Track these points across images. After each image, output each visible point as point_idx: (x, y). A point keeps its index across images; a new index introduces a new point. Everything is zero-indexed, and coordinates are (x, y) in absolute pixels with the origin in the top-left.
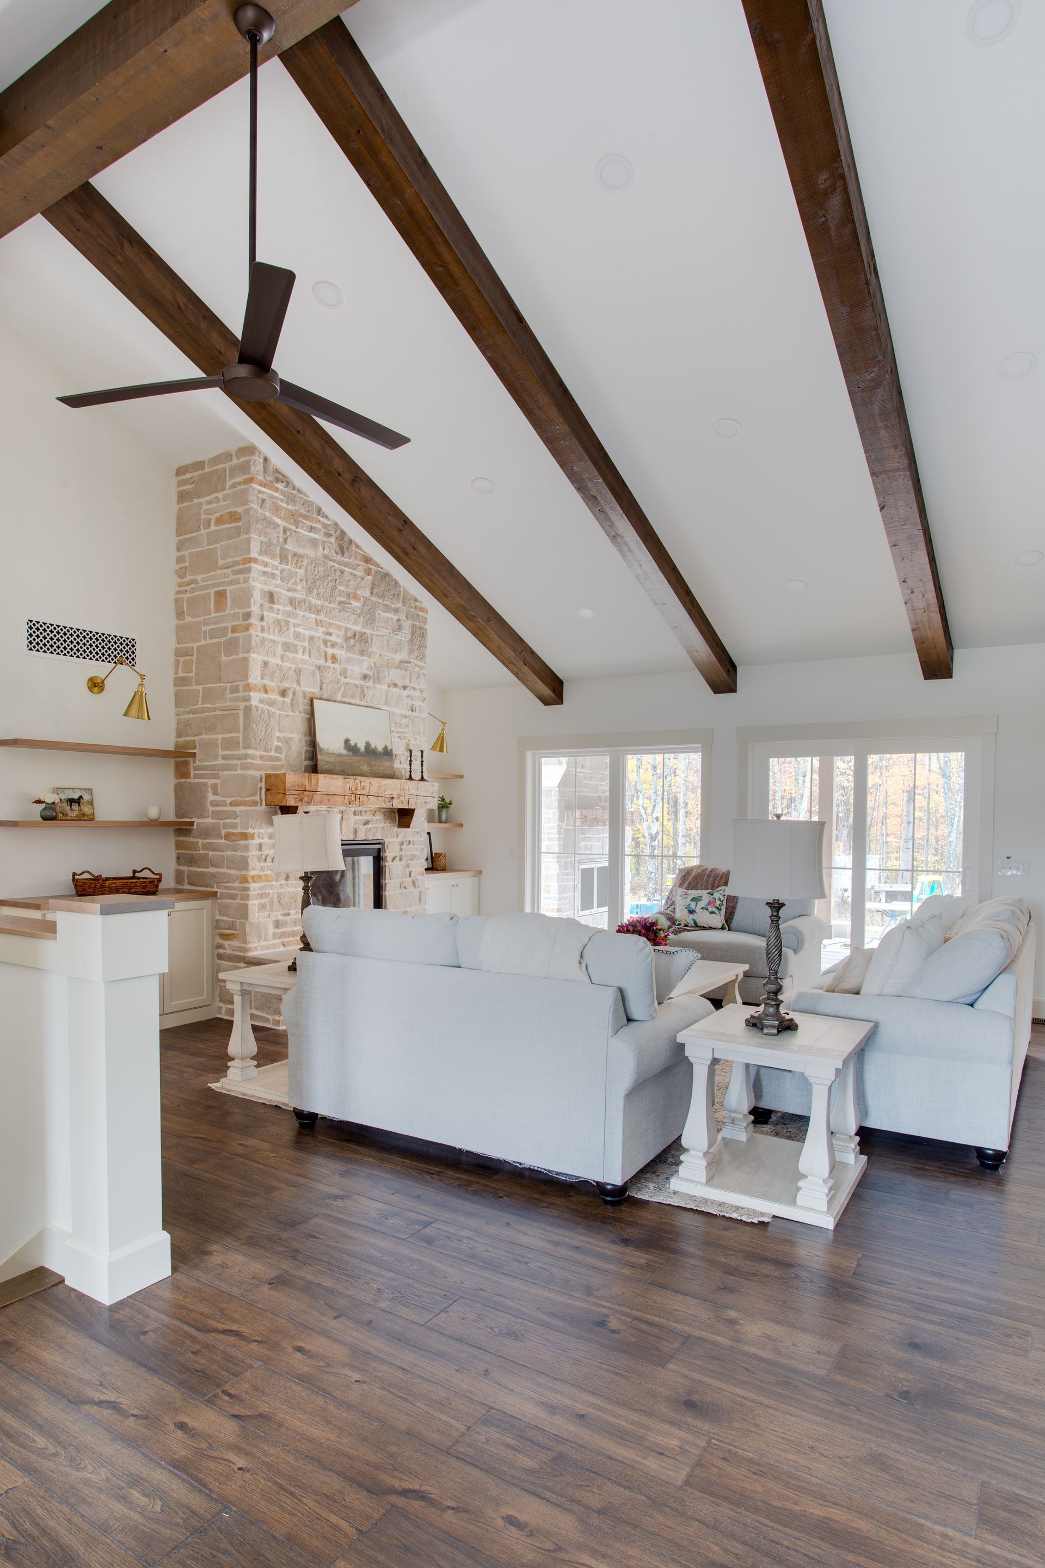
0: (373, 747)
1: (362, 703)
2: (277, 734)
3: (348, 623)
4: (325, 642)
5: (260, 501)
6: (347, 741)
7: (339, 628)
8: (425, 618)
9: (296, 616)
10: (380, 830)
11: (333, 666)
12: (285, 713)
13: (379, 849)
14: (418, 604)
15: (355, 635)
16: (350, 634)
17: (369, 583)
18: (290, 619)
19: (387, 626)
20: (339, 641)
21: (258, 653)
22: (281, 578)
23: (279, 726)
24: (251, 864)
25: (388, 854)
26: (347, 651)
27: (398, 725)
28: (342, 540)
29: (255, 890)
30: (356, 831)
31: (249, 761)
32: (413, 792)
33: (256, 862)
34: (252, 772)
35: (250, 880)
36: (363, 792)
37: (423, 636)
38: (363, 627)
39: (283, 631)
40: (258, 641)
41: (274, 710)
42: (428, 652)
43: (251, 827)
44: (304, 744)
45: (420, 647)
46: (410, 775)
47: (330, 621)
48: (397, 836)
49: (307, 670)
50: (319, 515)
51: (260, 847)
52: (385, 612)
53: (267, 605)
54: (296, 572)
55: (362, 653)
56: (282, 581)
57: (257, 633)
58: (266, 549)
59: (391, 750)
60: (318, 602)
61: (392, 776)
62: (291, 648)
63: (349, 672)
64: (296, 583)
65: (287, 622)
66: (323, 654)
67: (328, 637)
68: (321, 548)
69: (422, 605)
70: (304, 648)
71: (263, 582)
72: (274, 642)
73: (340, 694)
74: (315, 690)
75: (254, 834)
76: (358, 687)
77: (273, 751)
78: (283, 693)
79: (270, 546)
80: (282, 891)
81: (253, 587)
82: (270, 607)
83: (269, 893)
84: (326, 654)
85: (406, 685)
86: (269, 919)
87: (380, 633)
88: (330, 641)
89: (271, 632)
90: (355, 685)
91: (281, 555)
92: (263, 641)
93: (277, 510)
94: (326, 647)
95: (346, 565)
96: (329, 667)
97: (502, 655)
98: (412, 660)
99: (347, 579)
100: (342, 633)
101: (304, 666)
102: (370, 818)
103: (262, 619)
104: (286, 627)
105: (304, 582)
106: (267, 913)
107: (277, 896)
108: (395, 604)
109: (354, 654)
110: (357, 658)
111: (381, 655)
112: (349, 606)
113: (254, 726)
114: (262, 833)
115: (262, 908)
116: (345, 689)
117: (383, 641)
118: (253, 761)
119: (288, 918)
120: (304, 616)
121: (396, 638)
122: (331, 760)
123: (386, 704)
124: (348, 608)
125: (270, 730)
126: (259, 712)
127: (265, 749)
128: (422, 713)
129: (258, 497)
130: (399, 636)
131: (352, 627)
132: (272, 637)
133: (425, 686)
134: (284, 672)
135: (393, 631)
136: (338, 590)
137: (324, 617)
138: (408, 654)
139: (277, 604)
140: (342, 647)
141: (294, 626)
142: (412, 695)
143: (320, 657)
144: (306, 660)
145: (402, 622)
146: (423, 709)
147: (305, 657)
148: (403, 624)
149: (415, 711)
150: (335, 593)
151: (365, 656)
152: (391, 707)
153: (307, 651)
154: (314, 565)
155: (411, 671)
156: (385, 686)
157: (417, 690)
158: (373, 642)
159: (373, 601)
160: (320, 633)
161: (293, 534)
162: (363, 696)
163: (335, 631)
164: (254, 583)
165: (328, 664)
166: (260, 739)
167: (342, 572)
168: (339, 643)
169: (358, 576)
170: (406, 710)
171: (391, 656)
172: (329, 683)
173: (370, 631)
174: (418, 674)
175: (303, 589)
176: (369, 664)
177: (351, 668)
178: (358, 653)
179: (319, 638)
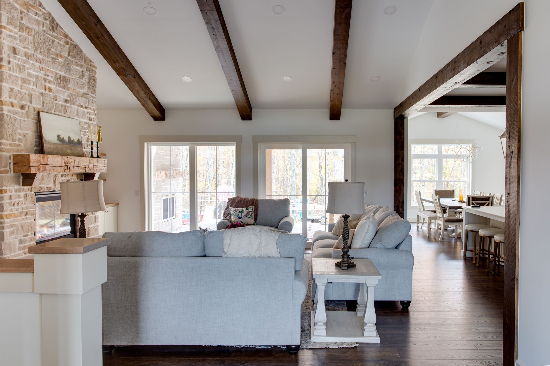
0: (72, 139)
1: (65, 115)
2: (19, 131)
3: (57, 70)
4: (45, 80)
6: (59, 136)
7: (52, 72)
8: (95, 71)
9: (28, 63)
11: (49, 93)
12: (23, 119)
14: (92, 63)
15: (60, 77)
16: (58, 76)
17: (67, 49)
18: (25, 65)
19: (77, 74)
20: (52, 79)
21: (7, 83)
22: (19, 40)
23: (20, 127)
24: (5, 208)
26: (57, 85)
27: (83, 128)
28: (53, 23)
29: (8, 223)
31: (2, 147)
32: (96, 164)
33: (8, 206)
34: (5, 154)
35: (5, 217)
37: (95, 81)
38: (65, 73)
39: (21, 71)
40: (7, 76)
41: (17, 117)
42: (97, 90)
43: (5, 186)
44: (35, 137)
45: (93, 86)
46: (92, 155)
47: (47, 68)
49: (35, 95)
50: (40, 6)
51: (10, 197)
52: (76, 66)
53: (12, 55)
54: (28, 38)
55: (64, 87)
56: (20, 42)
57: (6, 71)
58: (11, 22)
59: (81, 141)
60: (41, 57)
61: (82, 156)
62: (26, 81)
63: (58, 97)
64: (28, 44)
65: (24, 66)
66: (44, 86)
67: (46, 77)
68: (41, 26)
69: (94, 64)
70: (34, 82)
71: (9, 41)
72: (17, 77)
73: (53, 110)
74: (39, 106)
75: (7, 190)
76: (63, 106)
77: (17, 141)
78: (22, 107)
79: (13, 20)
80: (24, 222)
81: (4, 43)
82: (14, 56)
83: (16, 224)
84: (45, 87)
85: (87, 106)
86: (16, 239)
87: (73, 77)
88: (48, 79)
89: (15, 71)
90: (61, 105)
91: (19, 26)
92: (10, 76)
94: (46, 82)
95: (55, 37)
96: (47, 94)
97: (138, 94)
98: (89, 93)
99: (56, 45)
100: (53, 75)
101: (33, 93)
102: (70, 178)
103: (9, 63)
104: (23, 70)
105: (33, 44)
106: (15, 236)
107: (20, 226)
108: (80, 62)
109: (60, 88)
110: (62, 90)
111: (74, 89)
112: (58, 60)
113: (6, 126)
114: (11, 189)
115: (12, 233)
116: (56, 106)
117: (75, 82)
118: (5, 147)
119: (27, 237)
120: (33, 64)
121: (81, 81)
122: (51, 147)
123: (77, 116)
124: (56, 62)
125: (15, 129)
126: (8, 118)
127: (12, 140)
128: (94, 122)
130: (83, 80)
131: (59, 73)
132: (15, 74)
133: (96, 108)
134: (22, 95)
135: (80, 77)
136: (51, 51)
137: (44, 65)
138: (87, 90)
139: (18, 55)
140: (54, 83)
141: (28, 69)
142: (90, 112)
143: (42, 88)
144: (34, 89)
145: (85, 72)
146: (95, 120)
147: (34, 87)
148: (85, 74)
149: (91, 121)
150: (49, 52)
151: (66, 89)
152: (79, 118)
153: (35, 84)
154: (38, 35)
155: (89, 99)
156: (76, 106)
157: (92, 109)
158: (70, 82)
159: (70, 59)
160: (42, 74)
161: (26, 15)
162: (66, 111)
163: (50, 74)
164: (4, 41)
165: (46, 92)
166: (9, 134)
167: (53, 41)
168: (52, 81)
169: (62, 45)
170: (87, 120)
171: (79, 90)
172: (47, 103)
173: (68, 76)
174: (93, 101)
175: (32, 48)
176: (68, 94)
177: (59, 95)
178: (62, 87)
179: (42, 77)
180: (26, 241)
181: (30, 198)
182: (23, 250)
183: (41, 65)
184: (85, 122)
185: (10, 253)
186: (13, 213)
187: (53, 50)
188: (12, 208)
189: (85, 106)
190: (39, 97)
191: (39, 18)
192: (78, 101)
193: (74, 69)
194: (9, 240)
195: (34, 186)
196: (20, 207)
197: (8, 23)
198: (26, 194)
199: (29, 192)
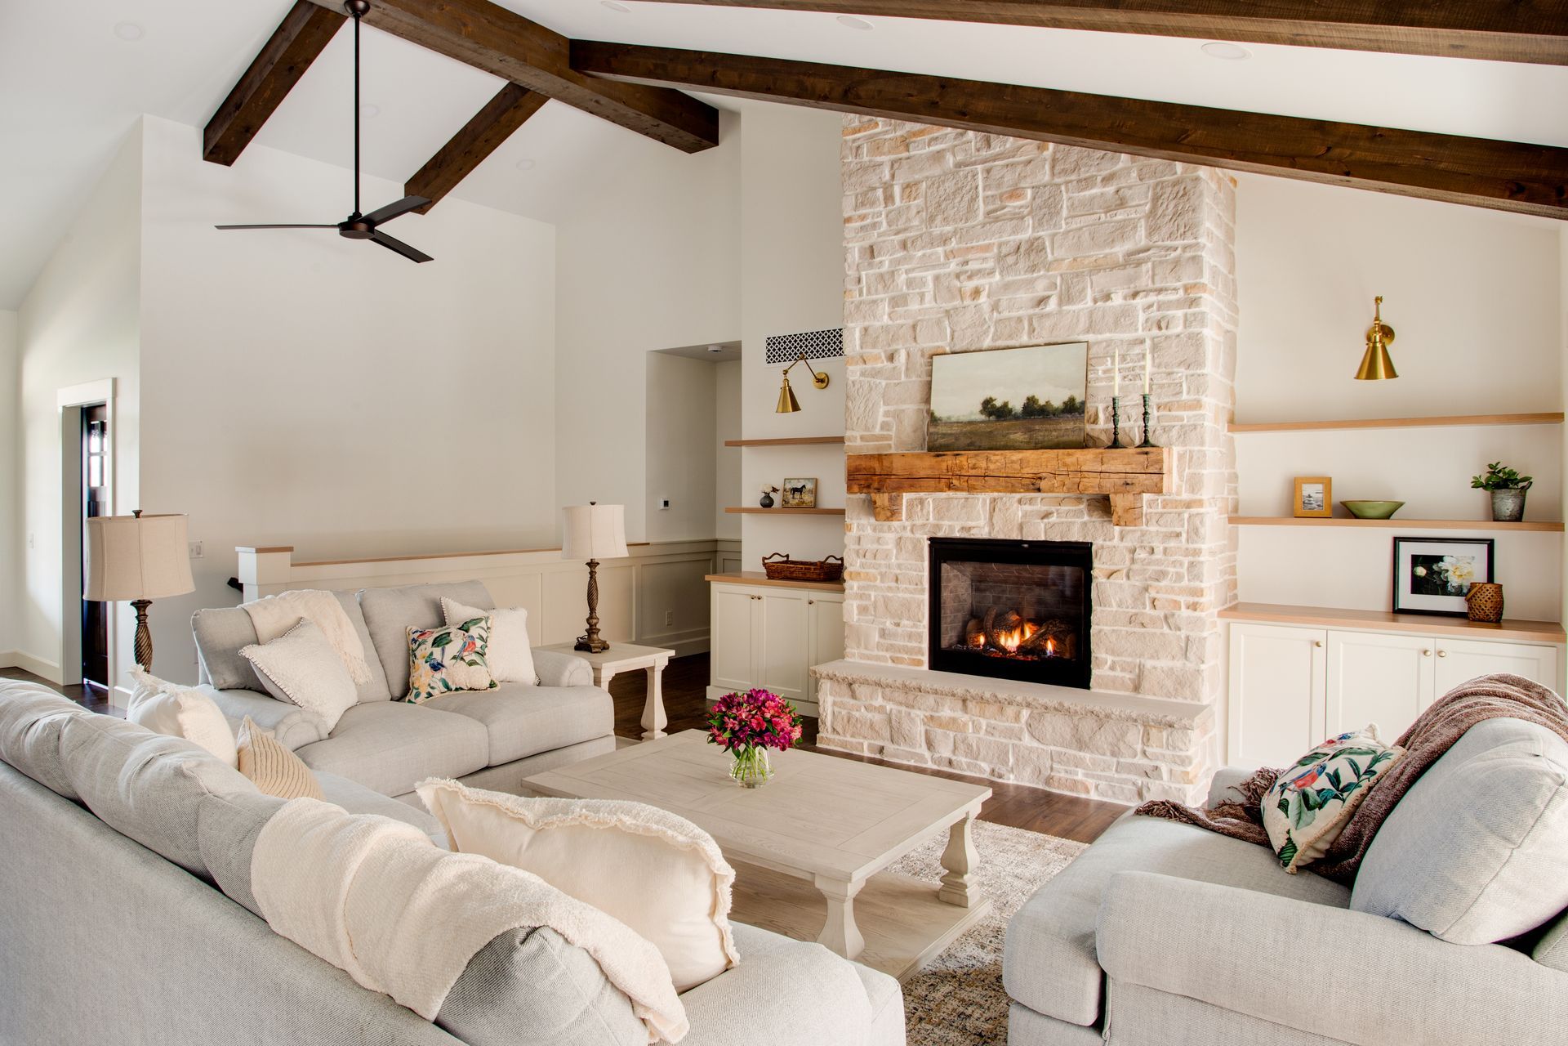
0: (1042, 402)
5: (854, 151)
6: (988, 406)
7: (987, 248)
9: (912, 260)
10: (1075, 529)
11: (975, 302)
12: (896, 381)
13: (1083, 556)
15: (1018, 248)
17: (1049, 160)
19: (1093, 208)
20: (990, 264)
21: (852, 322)
22: (888, 223)
23: (883, 397)
24: (847, 559)
25: (1098, 567)
26: (1001, 273)
29: (856, 588)
30: (1021, 527)
36: (973, 472)
38: (1035, 230)
39: (888, 285)
40: (853, 309)
41: (878, 381)
43: (849, 517)
44: (921, 415)
45: (1177, 214)
46: (1115, 438)
47: (968, 245)
48: (1121, 540)
49: (928, 320)
51: (859, 540)
52: (1083, 190)
55: (1033, 268)
57: (854, 299)
60: (946, 229)
61: (1086, 443)
62: (899, 302)
64: (908, 220)
66: (957, 293)
67: (967, 267)
68: (950, 157)
71: (862, 239)
72: (874, 302)
73: (991, 339)
74: (943, 343)
75: (852, 524)
76: (1021, 321)
77: (877, 430)
78: (892, 358)
79: (866, 195)
81: (848, 249)
83: (870, 595)
84: (960, 291)
85: (1140, 288)
86: (873, 626)
87: (1074, 226)
88: (967, 272)
90: (1016, 319)
91: (885, 197)
92: (860, 306)
93: (878, 148)
94: (960, 282)
95: (995, 158)
96: (964, 307)
98: (1157, 244)
99: (998, 176)
100: (994, 252)
101: (927, 317)
103: (859, 281)
104: (891, 280)
105: (923, 214)
106: (871, 618)
107: (882, 602)
108: (1107, 170)
109: (1016, 275)
110: (1022, 280)
111: (1075, 259)
112: (1003, 212)
114: (864, 525)
115: (863, 609)
116: (996, 330)
118: (850, 444)
119: (899, 630)
120: (924, 255)
121: (1113, 222)
122: (953, 432)
123: (1088, 332)
124: (1004, 214)
125: (870, 406)
126: (856, 387)
127: (866, 429)
128: (1190, 327)
129: (851, 149)
130: (1121, 216)
131: (1012, 238)
132: (874, 297)
133: (1196, 278)
134: (892, 333)
135: (1106, 213)
136: (981, 198)
137: (957, 244)
138: (1146, 237)
139: (878, 257)
140: (991, 273)
141: (907, 272)
142: (1159, 302)
143: (953, 298)
144: (927, 309)
145: (1126, 190)
146: (1192, 318)
147: (927, 305)
148: (1128, 193)
149: (1167, 328)
150: (974, 205)
151: (1039, 271)
152: (1100, 334)
153: (929, 297)
154: (936, 185)
155: (1154, 262)
156: (1087, 303)
157: (1174, 289)
158: (1055, 246)
159: (1056, 185)
160: (953, 266)
161: (904, 162)
162: (1032, 330)
163: (978, 255)
164: (850, 245)
165: (966, 303)
166: (858, 418)
167: (988, 171)
168: (985, 269)
169: (1018, 163)
170: (1143, 330)
171: (1101, 253)
172: (966, 329)
173: (1049, 232)
174: (1177, 263)
175: (922, 222)
176: (1048, 281)
177: (1010, 296)
178: (1026, 272)
179: (949, 274)
180: (894, 635)
181: (910, 548)
182: (887, 651)
183: (948, 248)
184: (1135, 340)
185: (858, 647)
186: (863, 571)
187: (989, 193)
188: (863, 560)
189: (1132, 290)
190: (939, 322)
191: (941, 144)
192: (1092, 287)
193: (1076, 203)
194: (857, 621)
195: (919, 522)
196: (883, 562)
197: (856, 208)
198: (900, 538)
199: (908, 534)
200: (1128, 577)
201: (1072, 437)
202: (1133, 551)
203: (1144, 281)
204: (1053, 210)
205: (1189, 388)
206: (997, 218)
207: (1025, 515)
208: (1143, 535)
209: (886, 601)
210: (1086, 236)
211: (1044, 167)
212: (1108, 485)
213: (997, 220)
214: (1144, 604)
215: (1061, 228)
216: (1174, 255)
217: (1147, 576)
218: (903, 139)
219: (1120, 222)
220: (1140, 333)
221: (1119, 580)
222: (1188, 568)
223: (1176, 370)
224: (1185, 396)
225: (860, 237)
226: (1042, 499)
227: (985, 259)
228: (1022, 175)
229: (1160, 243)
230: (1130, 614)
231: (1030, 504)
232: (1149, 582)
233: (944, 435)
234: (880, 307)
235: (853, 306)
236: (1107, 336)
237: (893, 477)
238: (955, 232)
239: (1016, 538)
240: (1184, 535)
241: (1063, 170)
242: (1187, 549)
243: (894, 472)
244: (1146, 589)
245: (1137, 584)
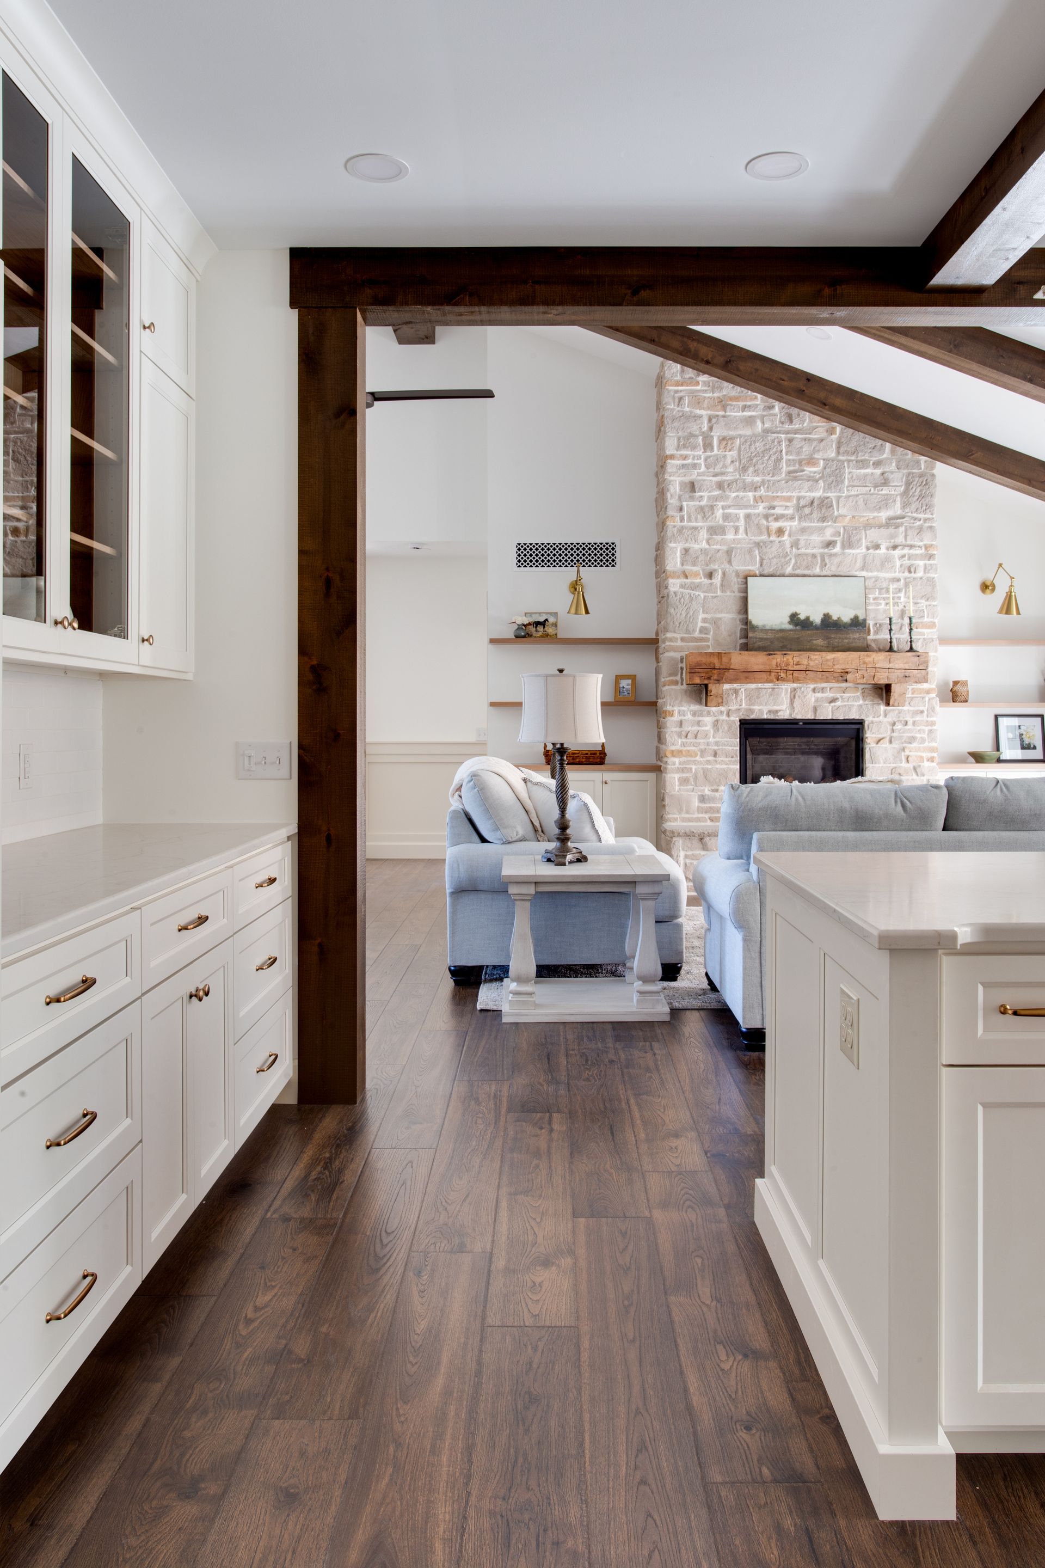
0: (835, 618)
1: (824, 573)
2: (702, 616)
3: (800, 492)
4: (768, 517)
5: (677, 400)
6: (794, 618)
7: (790, 499)
9: (725, 498)
10: (854, 710)
11: (780, 539)
12: (713, 595)
13: (858, 729)
15: (812, 503)
16: (804, 502)
17: (835, 442)
18: (718, 503)
19: (864, 483)
20: (790, 512)
21: (676, 543)
22: (705, 465)
24: (670, 739)
25: (870, 736)
26: (800, 518)
27: (884, 591)
29: (674, 765)
30: (815, 709)
31: (668, 643)
33: (676, 737)
34: (672, 654)
35: (669, 754)
36: (797, 667)
38: (824, 491)
39: (709, 516)
41: (697, 593)
42: (936, 503)
43: (670, 705)
44: (738, 622)
45: (921, 497)
47: (774, 494)
48: (885, 716)
49: (741, 549)
51: (681, 723)
52: (860, 468)
53: (687, 495)
54: (725, 456)
55: (823, 519)
56: (707, 469)
57: (676, 524)
58: (686, 443)
59: (866, 620)
60: (757, 479)
61: (866, 649)
62: (717, 531)
63: (803, 542)
64: (725, 466)
65: (714, 506)
66: (764, 530)
68: (759, 424)
70: (738, 528)
71: (683, 475)
72: (695, 528)
73: (790, 568)
74: (755, 568)
75: (675, 711)
76: (817, 556)
77: (698, 632)
78: (710, 575)
79: (688, 439)
80: (709, 767)
81: (670, 481)
82: (690, 496)
83: (693, 769)
84: (768, 528)
85: (899, 544)
86: (694, 793)
87: (853, 493)
88: (773, 515)
89: (693, 520)
90: (814, 554)
91: (703, 444)
92: (681, 530)
93: (699, 403)
94: (768, 521)
95: (796, 432)
96: (771, 542)
98: (907, 514)
99: (798, 446)
100: (793, 503)
101: (739, 546)
102: (838, 696)
103: (681, 509)
104: (710, 512)
105: (737, 464)
106: (692, 787)
107: (702, 774)
108: (876, 457)
109: (811, 522)
110: (816, 526)
111: (853, 517)
112: (801, 473)
113: (672, 611)
114: (684, 711)
115: (684, 781)
116: (796, 561)
117: (857, 502)
118: (672, 644)
119: (717, 794)
120: (737, 496)
121: (879, 495)
122: (769, 636)
123: (863, 570)
124: (801, 476)
125: (691, 613)
126: (678, 597)
127: (687, 631)
128: (928, 573)
129: (674, 398)
130: (885, 491)
131: (808, 494)
132: (694, 524)
133: (932, 541)
134: (710, 556)
135: (875, 487)
136: (784, 460)
137: (765, 492)
138: (901, 509)
139: (698, 492)
140: (792, 518)
141: (723, 508)
142: (909, 554)
143: (761, 534)
144: (740, 539)
145: (890, 474)
146: (930, 568)
147: (739, 536)
148: (891, 476)
149: (915, 572)
150: (779, 465)
151: (828, 522)
152: (871, 572)
153: (742, 530)
154: (749, 443)
155: (906, 526)
156: (862, 549)
157: (919, 547)
158: (840, 505)
159: (840, 461)
160: (761, 508)
161: (721, 419)
162: (824, 565)
163: (781, 503)
164: (672, 478)
165: (771, 539)
166: (680, 623)
167: (790, 441)
168: (787, 515)
169: (814, 440)
170: (899, 572)
171: (871, 515)
172: (772, 558)
173: (835, 494)
174: (920, 529)
175: (735, 470)
176: (834, 530)
177: (806, 538)
178: (818, 521)
179: (759, 515)
180: (712, 799)
181: (726, 728)
182: (706, 813)
183: (758, 494)
184: (894, 578)
185: (680, 813)
186: (685, 749)
187: (791, 457)
188: (684, 740)
189: (892, 544)
190: (750, 551)
191: (753, 411)
192: (866, 539)
193: (855, 476)
194: (678, 791)
195: (733, 707)
196: (702, 741)
197: (678, 448)
198: (717, 721)
199: (724, 717)
200: (891, 742)
201: (859, 644)
202: (894, 724)
203: (900, 539)
204: (839, 479)
205: (928, 614)
206: (796, 477)
207: (817, 700)
208: (900, 713)
209: (706, 773)
210: (861, 502)
211: (832, 446)
212: (894, 677)
213: (796, 479)
214: (901, 761)
215: (844, 493)
216: (918, 523)
217: (903, 741)
218: (719, 400)
219: (884, 495)
220: (897, 575)
221: (885, 744)
222: (928, 734)
223: (919, 601)
224: (926, 619)
225: (681, 473)
226: (830, 689)
227: (787, 507)
228: (817, 449)
229: (910, 514)
230: (891, 768)
231: (822, 692)
232: (904, 745)
233: (761, 639)
234: (701, 534)
235: (675, 530)
236: (875, 574)
237: (731, 670)
238: (763, 482)
239: (810, 718)
240: (926, 712)
241: (846, 451)
242: (927, 721)
243: (731, 667)
244: (904, 750)
245: (896, 746)
